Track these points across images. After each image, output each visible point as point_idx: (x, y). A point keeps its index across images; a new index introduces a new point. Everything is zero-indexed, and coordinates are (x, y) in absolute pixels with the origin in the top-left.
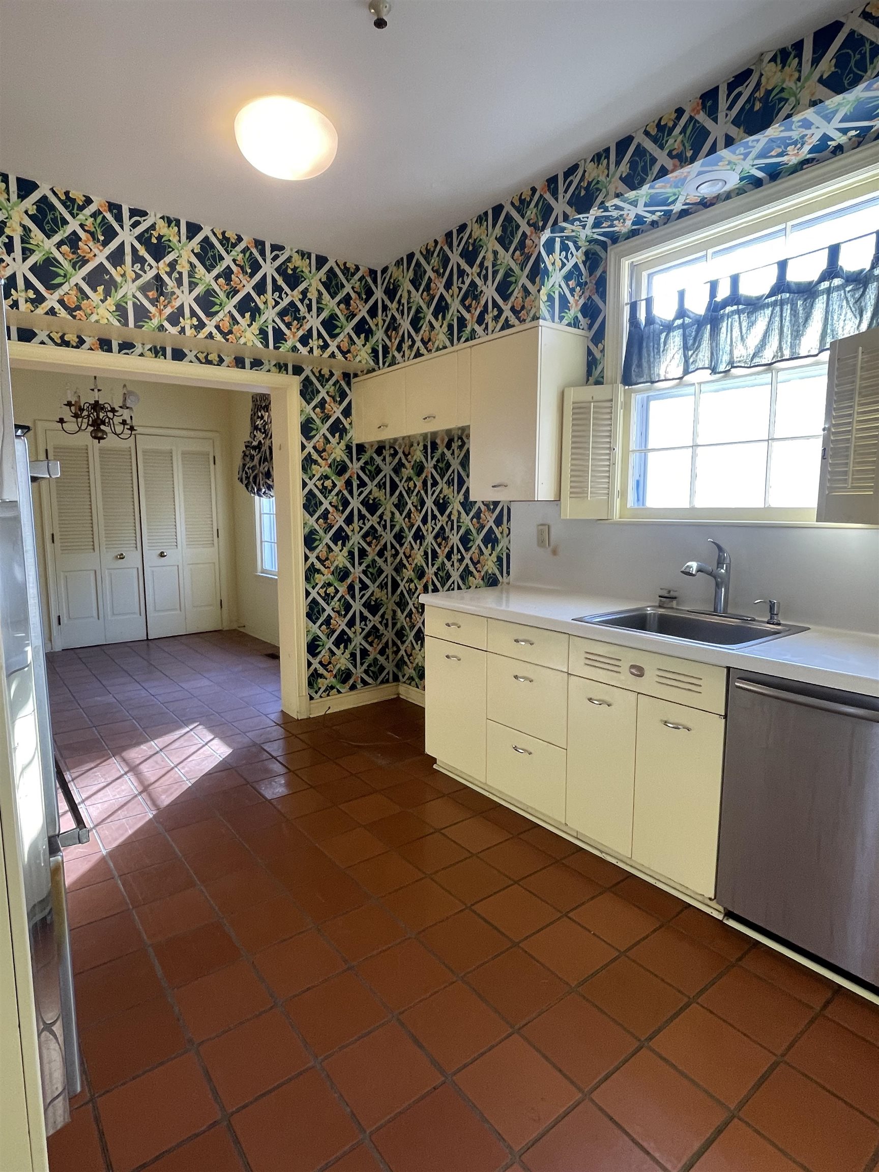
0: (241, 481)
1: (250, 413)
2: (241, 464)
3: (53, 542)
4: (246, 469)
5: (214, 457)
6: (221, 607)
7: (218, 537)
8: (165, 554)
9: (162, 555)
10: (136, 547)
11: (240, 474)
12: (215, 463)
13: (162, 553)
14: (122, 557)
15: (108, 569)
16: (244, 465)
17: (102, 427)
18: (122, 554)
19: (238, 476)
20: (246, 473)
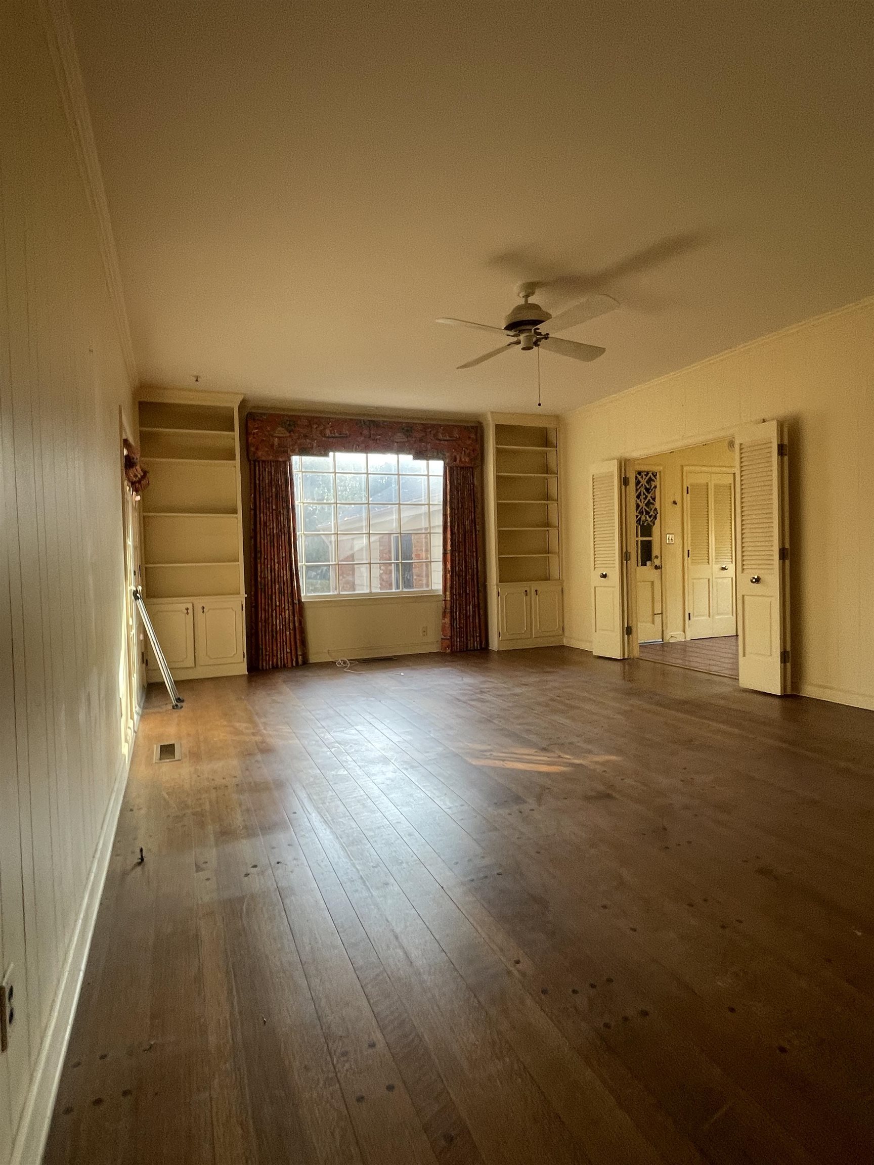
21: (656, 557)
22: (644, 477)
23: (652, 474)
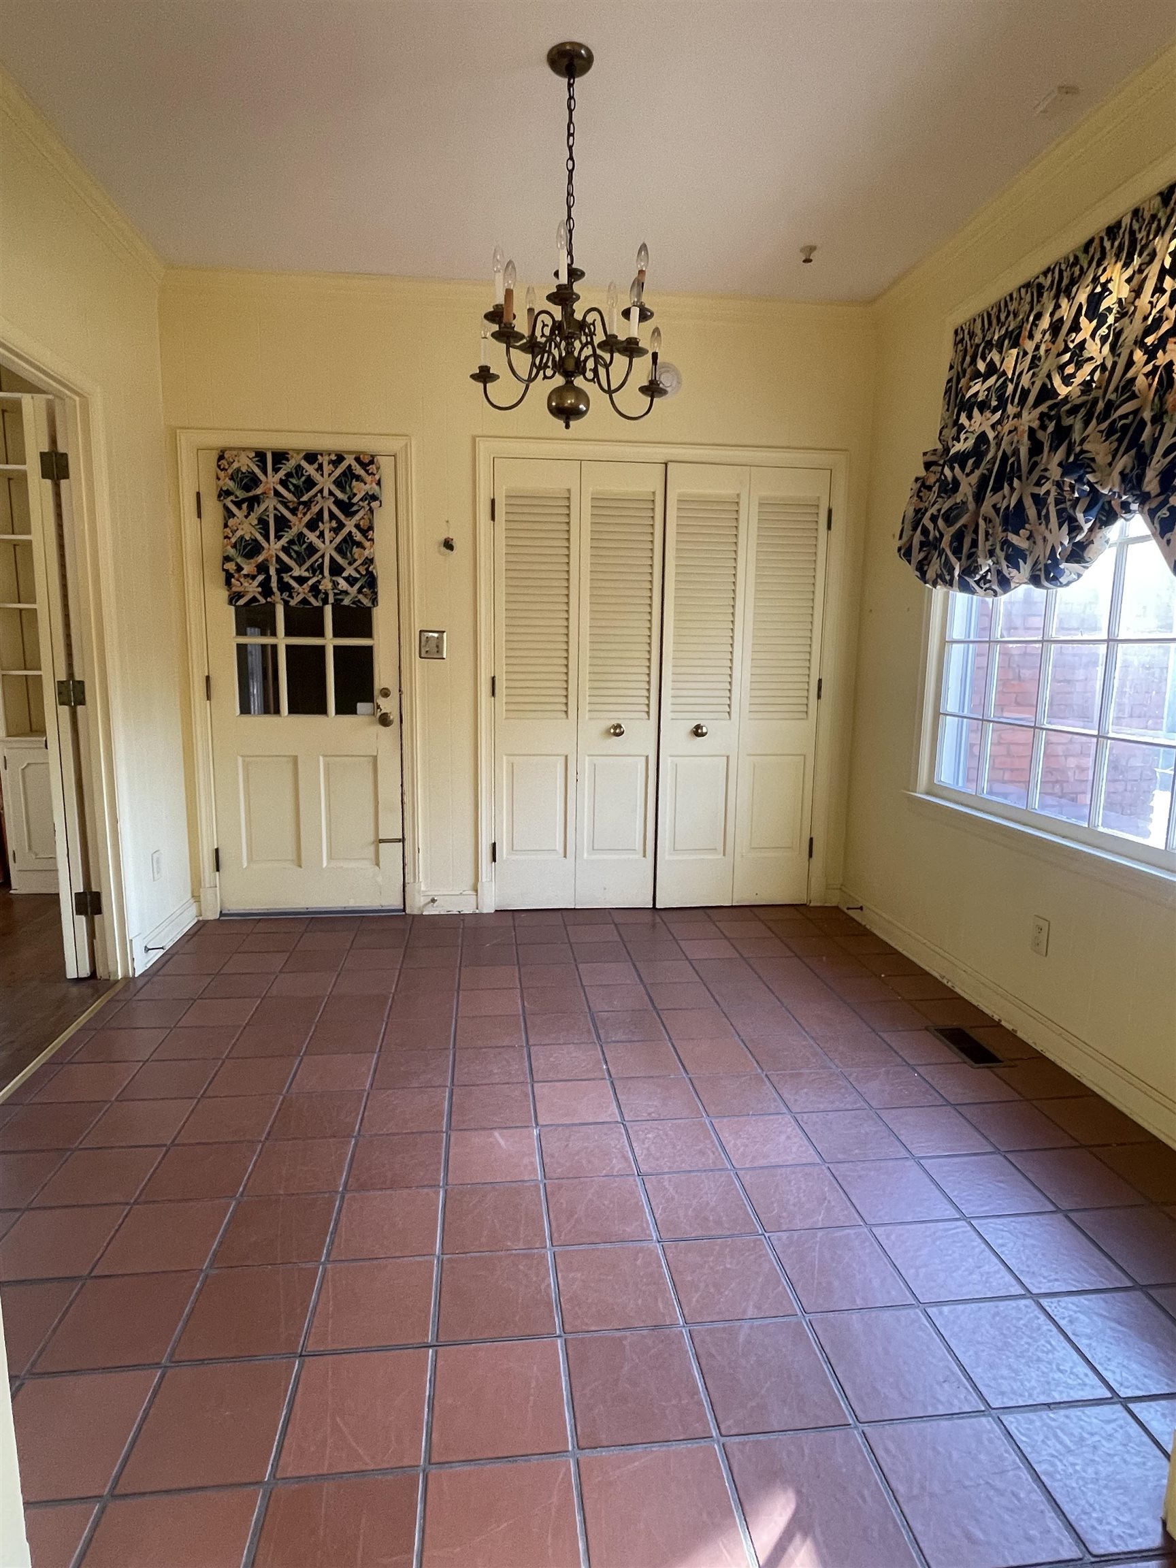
0: (906, 553)
1: (945, 375)
2: (911, 513)
3: (493, 694)
4: (926, 521)
5: (830, 511)
6: (811, 855)
7: (819, 697)
8: (704, 730)
9: (697, 732)
10: (648, 713)
11: (905, 538)
12: (829, 527)
13: (698, 727)
14: (617, 731)
15: (589, 756)
16: (920, 513)
17: (579, 381)
18: (619, 726)
19: (898, 543)
20: (925, 532)
21: (385, 693)
22: (327, 468)
23: (357, 459)
